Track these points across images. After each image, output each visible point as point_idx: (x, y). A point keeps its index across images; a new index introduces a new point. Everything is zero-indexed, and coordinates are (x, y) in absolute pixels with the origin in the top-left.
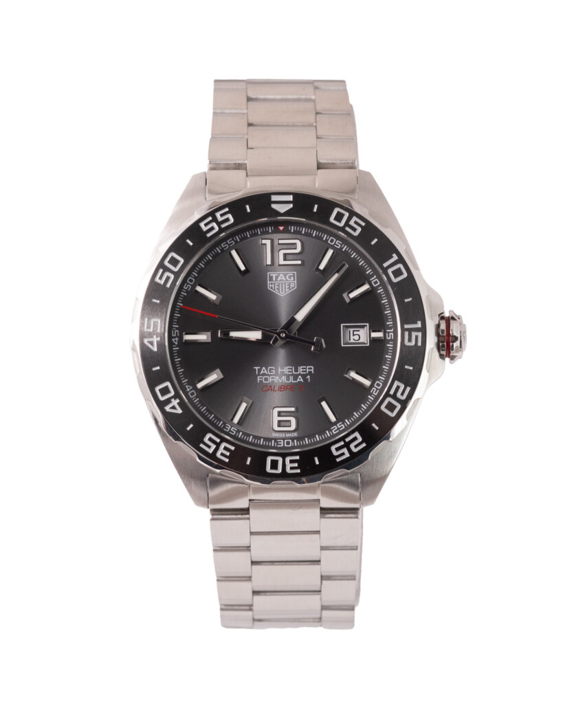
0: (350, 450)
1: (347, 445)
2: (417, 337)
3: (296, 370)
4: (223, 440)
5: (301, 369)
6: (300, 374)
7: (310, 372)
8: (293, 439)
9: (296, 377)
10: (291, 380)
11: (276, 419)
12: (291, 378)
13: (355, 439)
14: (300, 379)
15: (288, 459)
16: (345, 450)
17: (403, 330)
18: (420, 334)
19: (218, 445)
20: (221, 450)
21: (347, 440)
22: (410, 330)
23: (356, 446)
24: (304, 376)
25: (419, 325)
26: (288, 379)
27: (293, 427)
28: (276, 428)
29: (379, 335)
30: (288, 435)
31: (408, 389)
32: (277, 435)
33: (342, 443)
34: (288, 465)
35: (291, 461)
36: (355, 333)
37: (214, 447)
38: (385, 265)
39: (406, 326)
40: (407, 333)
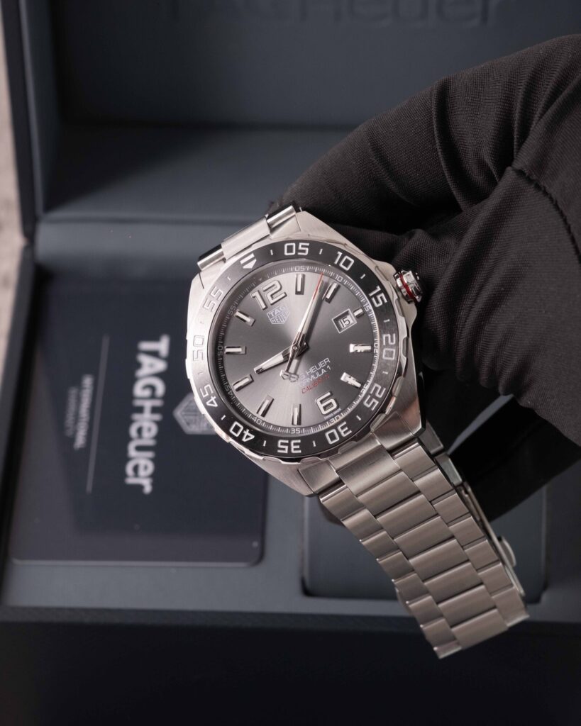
0: (377, 398)
1: (373, 396)
2: (381, 298)
3: (318, 367)
4: (290, 439)
5: (320, 364)
6: (322, 368)
7: (328, 363)
8: (339, 413)
9: (320, 372)
10: (318, 375)
11: (321, 406)
12: (318, 374)
13: (376, 388)
14: (323, 371)
15: (339, 428)
16: (374, 400)
17: (370, 298)
18: (382, 295)
19: (289, 445)
20: (293, 447)
21: (372, 392)
22: (375, 296)
23: (380, 393)
24: (325, 368)
25: (379, 289)
26: (316, 376)
27: (335, 405)
28: (324, 413)
29: (360, 311)
30: (335, 413)
31: (394, 335)
32: (328, 417)
33: (369, 397)
34: (342, 432)
35: (342, 428)
36: (345, 320)
37: (287, 447)
38: (336, 263)
39: (371, 294)
40: (373, 299)
